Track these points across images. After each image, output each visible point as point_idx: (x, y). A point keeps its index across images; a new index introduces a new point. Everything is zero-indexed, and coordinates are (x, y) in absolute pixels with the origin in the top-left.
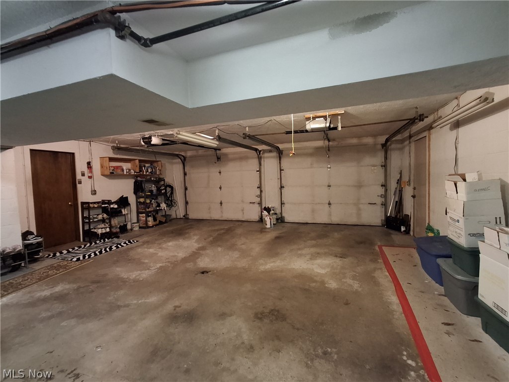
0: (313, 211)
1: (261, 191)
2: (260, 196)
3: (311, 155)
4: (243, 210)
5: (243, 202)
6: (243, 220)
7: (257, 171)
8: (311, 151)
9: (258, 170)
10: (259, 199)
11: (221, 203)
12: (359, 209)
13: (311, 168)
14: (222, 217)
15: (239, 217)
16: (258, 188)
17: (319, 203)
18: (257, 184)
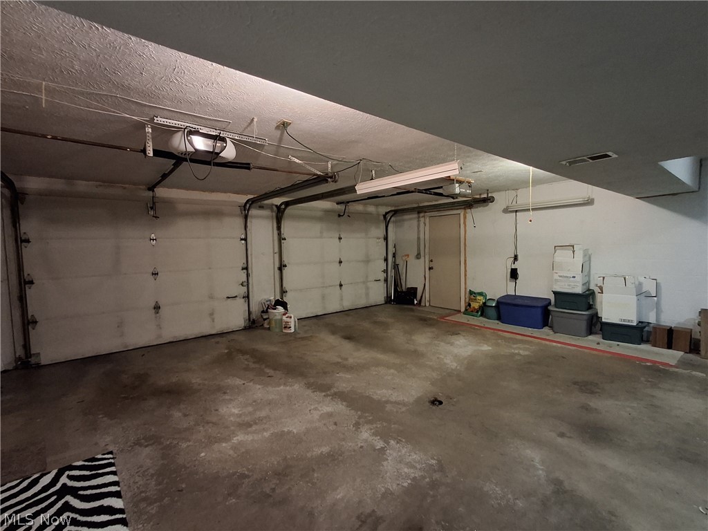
0: (323, 297)
1: (248, 275)
2: (246, 284)
3: (320, 219)
4: (212, 314)
5: (211, 297)
6: (213, 332)
7: (242, 239)
8: (319, 214)
9: (243, 237)
10: (245, 289)
11: (157, 308)
12: (367, 288)
13: (321, 237)
14: (159, 336)
15: (206, 328)
16: (243, 269)
17: (330, 286)
18: (242, 262)
